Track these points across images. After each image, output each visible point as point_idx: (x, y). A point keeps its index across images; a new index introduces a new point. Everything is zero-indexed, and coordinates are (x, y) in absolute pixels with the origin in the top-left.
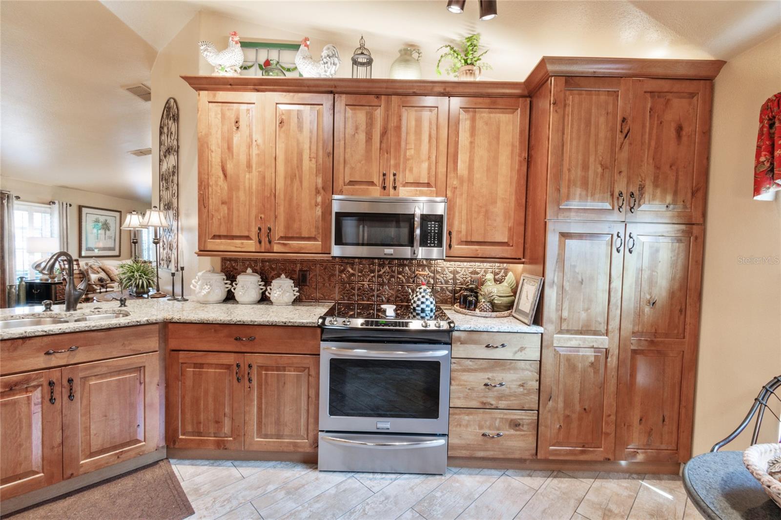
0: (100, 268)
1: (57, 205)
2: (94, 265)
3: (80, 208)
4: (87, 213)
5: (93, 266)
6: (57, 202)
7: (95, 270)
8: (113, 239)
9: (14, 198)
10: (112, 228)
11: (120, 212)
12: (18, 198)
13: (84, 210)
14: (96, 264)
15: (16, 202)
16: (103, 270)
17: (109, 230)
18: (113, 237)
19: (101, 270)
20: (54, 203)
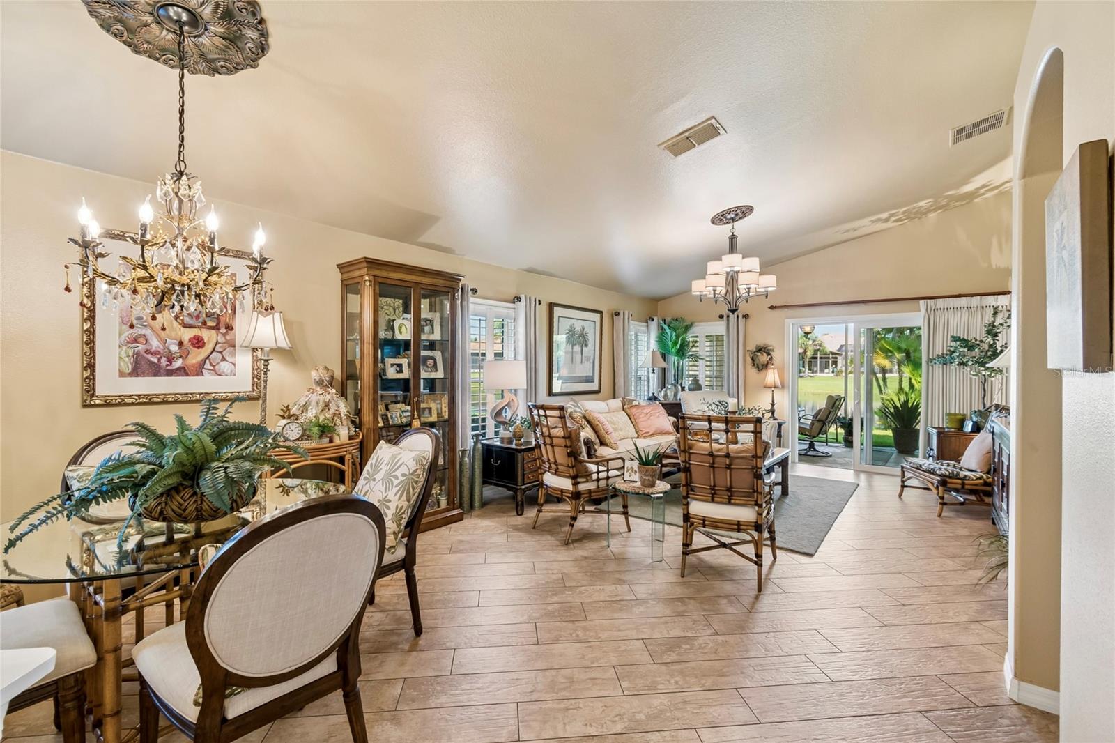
0: (584, 417)
1: (523, 303)
2: (576, 412)
3: (551, 306)
4: (559, 317)
5: (575, 415)
6: (523, 297)
7: (577, 422)
8: (592, 361)
9: (470, 293)
10: (591, 343)
11: (601, 312)
12: (474, 291)
13: (558, 311)
14: (578, 409)
15: (472, 300)
16: (589, 422)
17: (586, 345)
18: (592, 357)
19: (586, 424)
20: (519, 299)
